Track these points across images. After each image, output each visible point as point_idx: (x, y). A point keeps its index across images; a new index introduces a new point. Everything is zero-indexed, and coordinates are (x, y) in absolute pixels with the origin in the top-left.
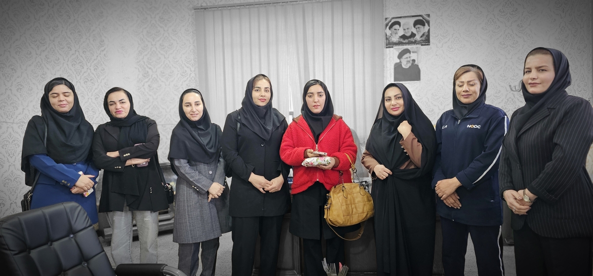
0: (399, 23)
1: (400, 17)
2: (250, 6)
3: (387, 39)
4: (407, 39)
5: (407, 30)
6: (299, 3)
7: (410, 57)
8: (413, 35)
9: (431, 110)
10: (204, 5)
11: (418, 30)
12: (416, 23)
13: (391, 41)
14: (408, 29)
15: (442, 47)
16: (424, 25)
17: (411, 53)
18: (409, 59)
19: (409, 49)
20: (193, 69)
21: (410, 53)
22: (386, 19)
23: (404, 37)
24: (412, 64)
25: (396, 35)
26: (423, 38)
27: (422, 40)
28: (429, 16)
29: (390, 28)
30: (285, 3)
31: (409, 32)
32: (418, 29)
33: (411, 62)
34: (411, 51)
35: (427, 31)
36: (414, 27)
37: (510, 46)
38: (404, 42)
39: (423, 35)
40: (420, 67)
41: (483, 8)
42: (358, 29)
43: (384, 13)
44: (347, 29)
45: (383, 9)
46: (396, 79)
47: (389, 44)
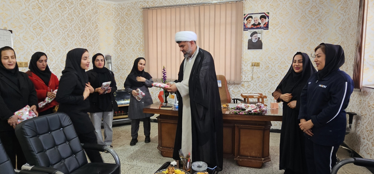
0: (252, 17)
1: (253, 14)
3: (244, 26)
4: (256, 26)
5: (256, 21)
6: (197, 6)
8: (259, 24)
9: (267, 66)
12: (261, 17)
13: (247, 27)
15: (275, 31)
16: (266, 18)
17: (258, 34)
18: (256, 37)
19: (257, 31)
22: (244, 15)
23: (254, 25)
24: (258, 40)
25: (250, 24)
26: (265, 26)
27: (264, 27)
28: (268, 13)
29: (247, 20)
32: (262, 21)
35: (267, 22)
36: (260, 19)
38: (254, 27)
39: (265, 24)
40: (262, 42)
41: (300, 9)
42: (229, 20)
43: (244, 11)
44: (223, 20)
45: (243, 9)
46: (249, 48)
47: (246, 28)
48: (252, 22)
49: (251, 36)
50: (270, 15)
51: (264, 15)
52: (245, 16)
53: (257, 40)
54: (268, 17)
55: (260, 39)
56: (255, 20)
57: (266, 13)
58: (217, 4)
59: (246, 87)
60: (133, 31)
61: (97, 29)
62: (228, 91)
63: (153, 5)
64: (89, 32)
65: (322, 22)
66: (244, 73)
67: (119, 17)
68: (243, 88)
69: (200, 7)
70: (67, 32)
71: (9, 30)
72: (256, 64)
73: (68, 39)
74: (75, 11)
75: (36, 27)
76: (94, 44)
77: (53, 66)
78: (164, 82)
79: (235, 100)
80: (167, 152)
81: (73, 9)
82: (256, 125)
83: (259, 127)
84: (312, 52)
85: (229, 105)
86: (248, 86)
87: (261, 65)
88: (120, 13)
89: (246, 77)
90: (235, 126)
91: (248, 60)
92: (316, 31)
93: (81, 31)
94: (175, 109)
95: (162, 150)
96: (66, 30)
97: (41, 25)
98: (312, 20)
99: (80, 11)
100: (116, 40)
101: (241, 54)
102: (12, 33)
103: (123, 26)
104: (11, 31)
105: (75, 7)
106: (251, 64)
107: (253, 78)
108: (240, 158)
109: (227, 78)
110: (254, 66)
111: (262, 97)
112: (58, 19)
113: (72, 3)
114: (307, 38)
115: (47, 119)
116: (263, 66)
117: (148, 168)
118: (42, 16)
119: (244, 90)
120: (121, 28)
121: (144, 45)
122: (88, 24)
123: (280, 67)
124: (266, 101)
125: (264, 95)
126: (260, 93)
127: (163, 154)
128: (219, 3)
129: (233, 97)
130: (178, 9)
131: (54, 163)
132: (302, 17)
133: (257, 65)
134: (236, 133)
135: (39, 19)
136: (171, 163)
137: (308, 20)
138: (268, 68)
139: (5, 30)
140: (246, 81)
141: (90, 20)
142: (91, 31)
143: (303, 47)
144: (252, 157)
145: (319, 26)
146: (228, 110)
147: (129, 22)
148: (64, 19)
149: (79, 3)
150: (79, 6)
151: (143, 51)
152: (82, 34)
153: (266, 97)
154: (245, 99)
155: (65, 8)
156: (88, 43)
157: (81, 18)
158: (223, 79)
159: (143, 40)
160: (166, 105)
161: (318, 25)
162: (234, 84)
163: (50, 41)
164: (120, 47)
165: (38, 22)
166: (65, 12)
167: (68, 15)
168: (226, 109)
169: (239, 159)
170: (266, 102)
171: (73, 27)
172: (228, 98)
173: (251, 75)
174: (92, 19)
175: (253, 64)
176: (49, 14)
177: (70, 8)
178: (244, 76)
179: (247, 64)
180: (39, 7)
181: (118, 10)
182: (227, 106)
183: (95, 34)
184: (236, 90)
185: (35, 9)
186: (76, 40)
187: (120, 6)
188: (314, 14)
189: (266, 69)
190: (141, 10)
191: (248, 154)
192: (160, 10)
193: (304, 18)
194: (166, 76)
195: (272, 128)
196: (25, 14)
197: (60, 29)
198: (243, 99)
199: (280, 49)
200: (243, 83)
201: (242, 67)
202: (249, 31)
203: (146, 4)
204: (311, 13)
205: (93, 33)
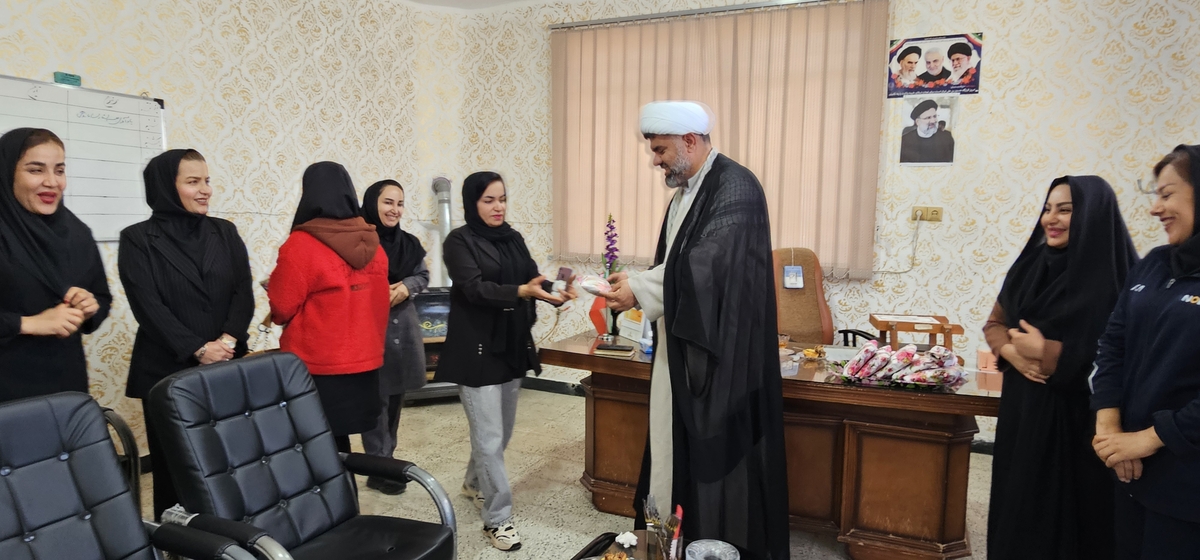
0: (917, 51)
1: (922, 39)
2: (644, 22)
3: (890, 80)
4: (934, 80)
5: (932, 64)
6: (729, 15)
7: (935, 116)
8: (945, 73)
9: (970, 222)
10: (568, 21)
11: (957, 64)
12: (953, 51)
13: (899, 86)
14: (935, 61)
15: (1004, 97)
16: (968, 53)
17: (939, 108)
18: (932, 120)
19: (935, 100)
20: (545, 130)
21: (936, 109)
22: (892, 43)
23: (925, 77)
24: (939, 129)
25: (911, 73)
26: (966, 80)
27: (963, 84)
28: (980, 36)
29: (899, 60)
30: (702, 16)
31: (936, 67)
32: (956, 62)
33: (937, 125)
34: (939, 104)
35: (975, 66)
36: (949, 56)
37: (1152, 98)
38: (926, 86)
39: (967, 73)
40: (954, 135)
41: (1100, 18)
42: (835, 62)
43: (889, 30)
44: (816, 61)
45: (887, 23)
46: (904, 158)
47: (896, 89)
48: (921, 68)
49: (916, 114)
50: (986, 45)
51: (964, 40)
52: (894, 47)
53: (933, 131)
54: (978, 48)
55: (947, 128)
56: (931, 60)
57: (973, 37)
58: (794, 8)
59: (890, 292)
60: (520, 100)
61: (410, 96)
62: (825, 302)
63: (585, 16)
64: (386, 105)
65: (1185, 65)
66: (883, 243)
67: (477, 58)
68: (878, 295)
69: (739, 17)
70: (321, 106)
71: (156, 100)
72: (930, 213)
73: (323, 125)
74: (345, 41)
75: (231, 89)
76: (399, 142)
77: (278, 207)
78: (610, 266)
79: (850, 336)
80: (613, 496)
81: (339, 34)
82: (918, 424)
83: (931, 435)
84: (1142, 175)
85: (824, 353)
86: (898, 291)
87: (945, 218)
88: (482, 44)
89: (890, 256)
90: (845, 424)
91: (899, 199)
92: (1161, 97)
93: (363, 102)
94: (641, 357)
95: (595, 490)
96: (318, 98)
97: (247, 85)
98: (1146, 57)
99: (362, 41)
100: (466, 130)
101: (875, 179)
102: (162, 107)
103: (488, 87)
104: (161, 102)
105: (345, 27)
106: (909, 214)
107: (917, 262)
108: (859, 538)
109: (825, 259)
110: (922, 219)
111: (945, 330)
112: (295, 65)
113: (337, 15)
114: (1125, 125)
115: (240, 370)
116: (952, 220)
117: (547, 544)
118: (248, 55)
119: (884, 301)
120: (482, 91)
121: (550, 147)
122: (382, 78)
123: (1018, 225)
124: (960, 341)
125: (953, 321)
126: (941, 313)
127: (599, 504)
128: (803, 5)
129: (842, 322)
130: (663, 29)
131: (255, 508)
132: (1108, 46)
133: (934, 216)
134: (846, 451)
135: (239, 67)
136: (619, 539)
137: (1131, 58)
138: (972, 227)
139: (144, 98)
140: (891, 270)
141: (391, 66)
142: (392, 102)
143: (1110, 157)
144: (902, 536)
145: (1174, 80)
146: (821, 369)
147: (507, 72)
148: (312, 65)
149: (358, 14)
150: (357, 22)
151: (548, 164)
152: (364, 111)
153: (959, 330)
154: (883, 334)
155: (315, 30)
156: (382, 139)
157: (363, 61)
158: (807, 261)
159: (551, 130)
160: (614, 341)
161: (1168, 76)
162: (848, 279)
163: (270, 131)
164: (478, 153)
165: (236, 73)
166: (317, 44)
167: (326, 51)
168: (816, 365)
169: (853, 540)
170: (961, 345)
171: (338, 89)
172: (826, 327)
173: (909, 251)
174: (395, 65)
175: (919, 213)
176: (270, 48)
177: (331, 30)
178: (882, 255)
179: (895, 213)
180: (242, 30)
181: (475, 36)
182: (820, 353)
183: (404, 112)
184: (853, 302)
185: (228, 33)
186: (346, 130)
187: (482, 23)
188: (1154, 34)
189: (964, 231)
190: (545, 33)
191: (889, 525)
192: (605, 31)
193: (1117, 50)
194: (616, 246)
195: (977, 437)
196: (202, 52)
197: (301, 94)
198: (877, 334)
199: (1020, 161)
200: (878, 277)
201: (878, 223)
202: (908, 99)
203: (565, 14)
204: (1142, 32)
205: (399, 106)
